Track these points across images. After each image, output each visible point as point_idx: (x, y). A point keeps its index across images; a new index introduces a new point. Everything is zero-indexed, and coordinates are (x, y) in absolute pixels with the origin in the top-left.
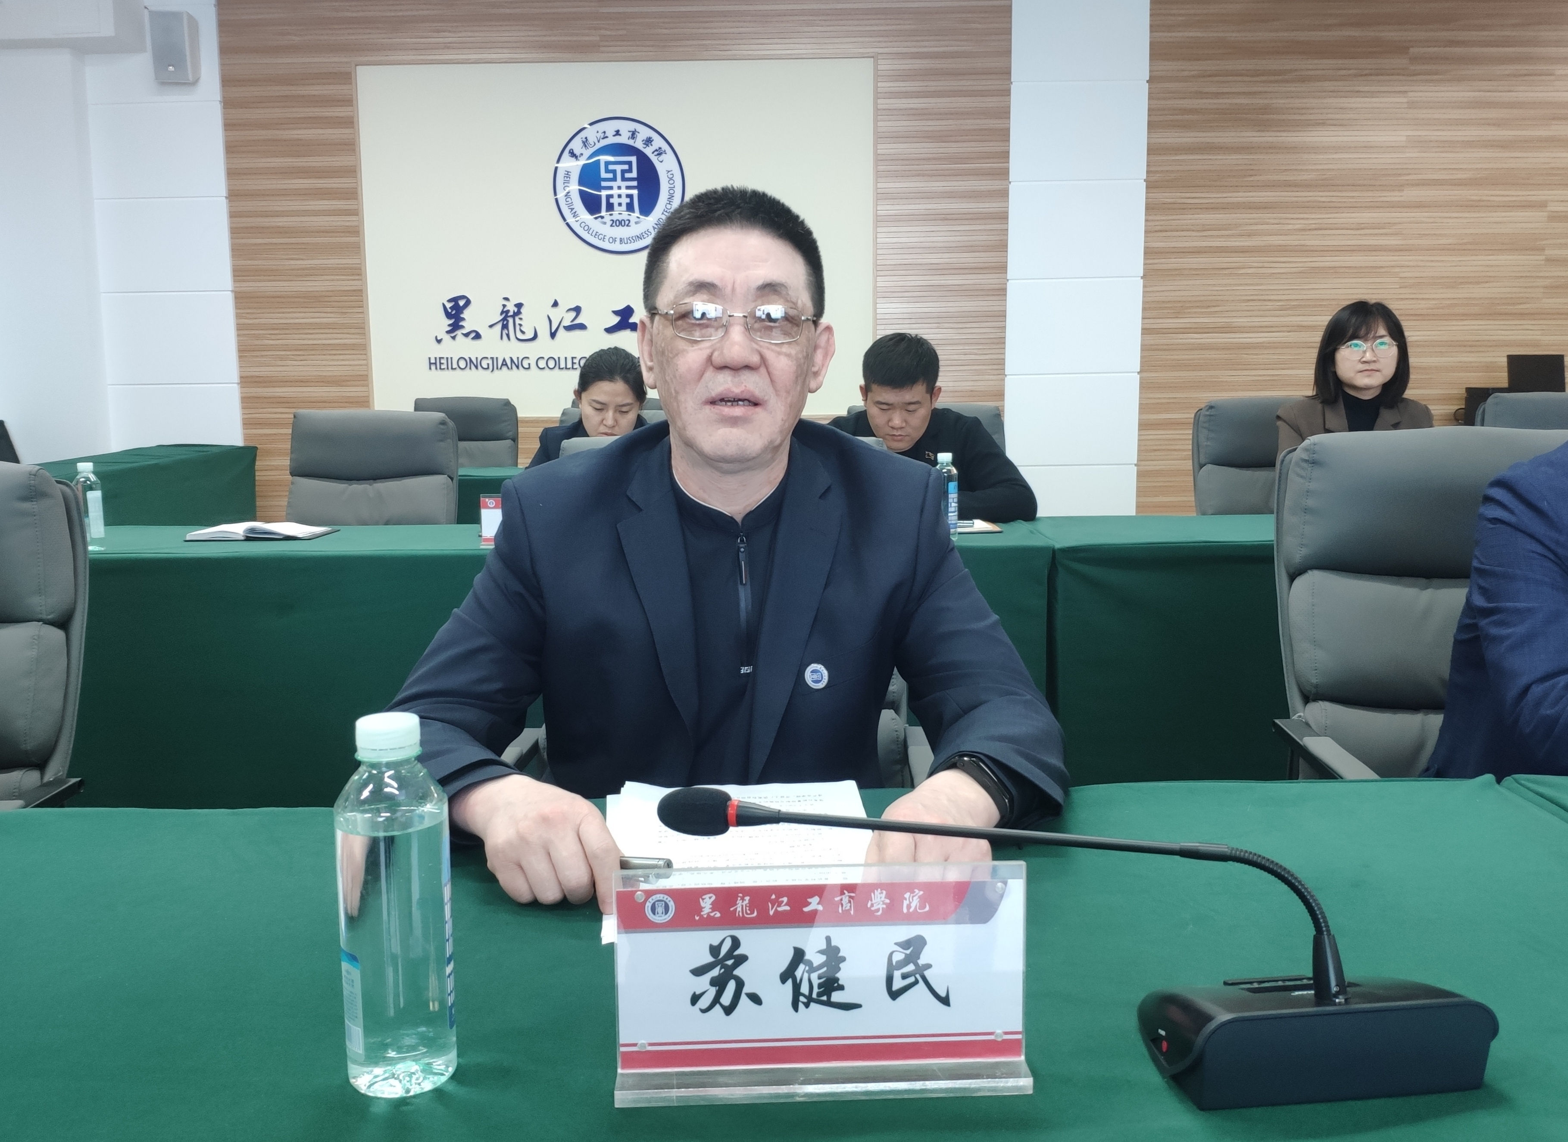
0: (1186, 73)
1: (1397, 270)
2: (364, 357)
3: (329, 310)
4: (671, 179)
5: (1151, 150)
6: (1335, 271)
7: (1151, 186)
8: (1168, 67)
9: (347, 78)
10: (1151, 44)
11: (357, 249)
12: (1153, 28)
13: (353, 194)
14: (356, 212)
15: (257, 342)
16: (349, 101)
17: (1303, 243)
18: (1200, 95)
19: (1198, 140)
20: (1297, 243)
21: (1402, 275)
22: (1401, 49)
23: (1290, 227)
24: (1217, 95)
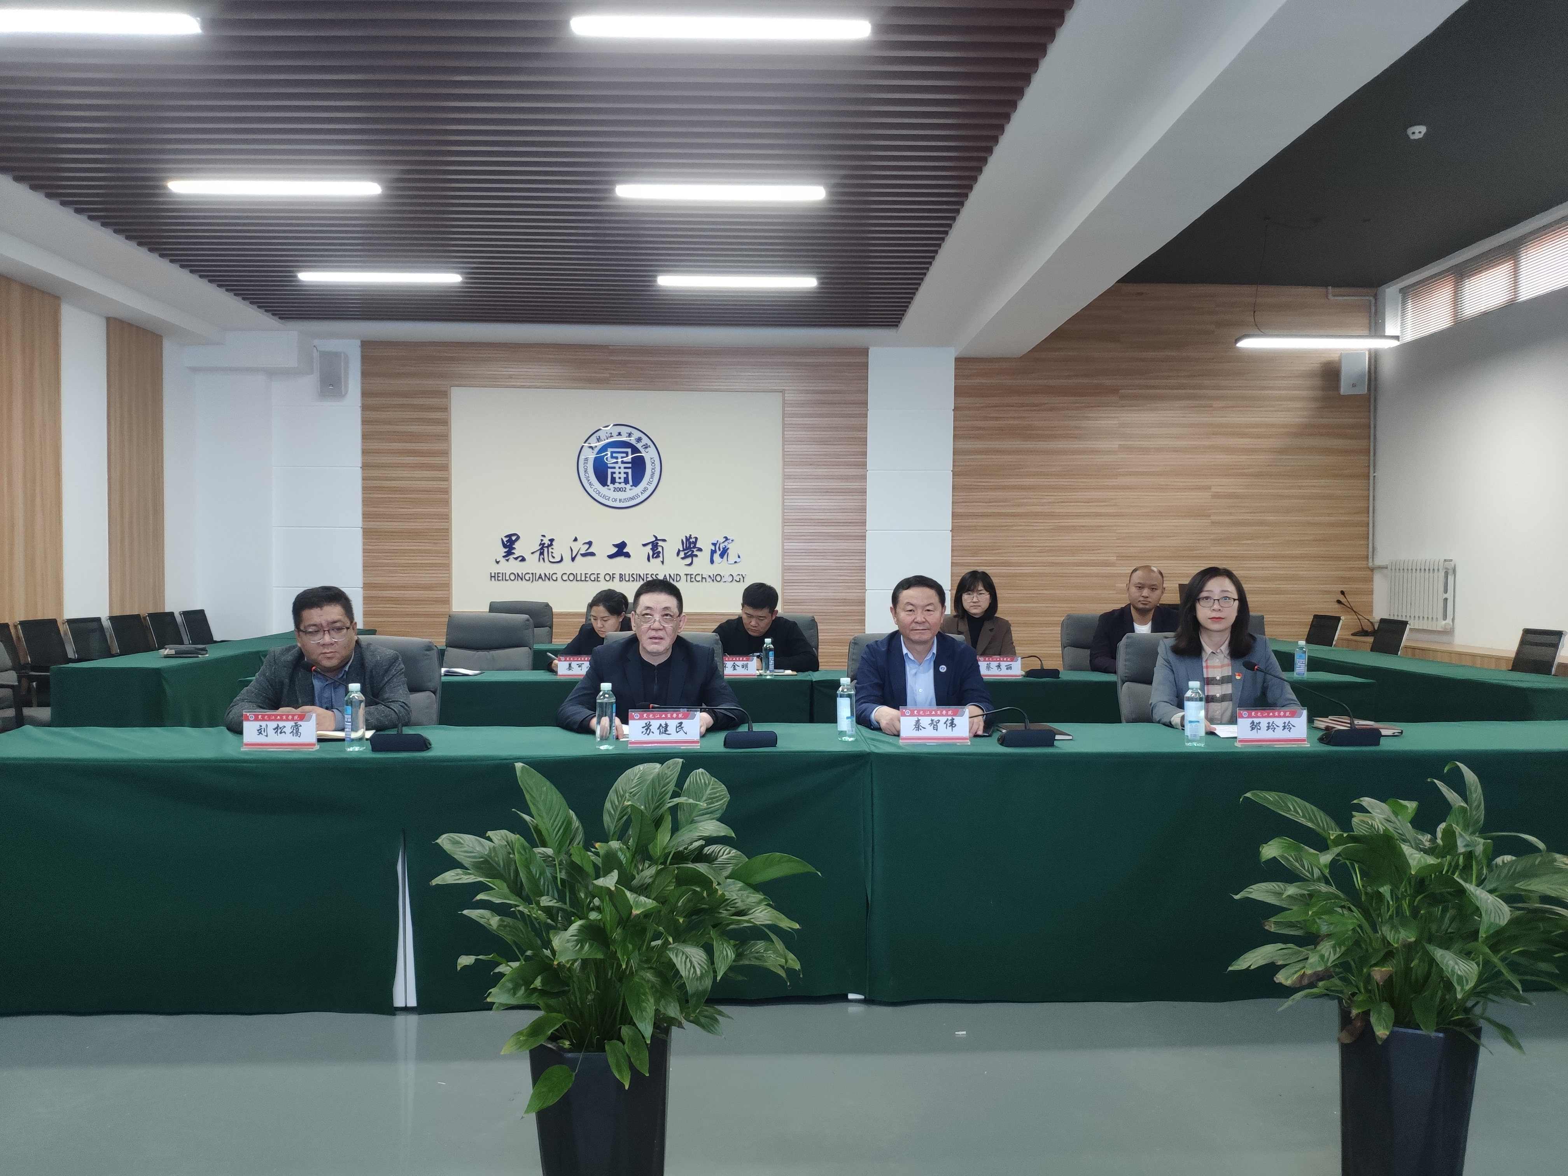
0: (977, 405)
1: (1115, 528)
2: (448, 572)
3: (426, 541)
4: (653, 463)
5: (955, 453)
6: (1073, 529)
7: (955, 474)
8: (966, 401)
9: (445, 394)
10: (955, 387)
11: (447, 503)
12: (957, 377)
13: (445, 468)
14: (447, 479)
15: (376, 561)
16: (446, 409)
17: (1053, 510)
18: (987, 418)
19: (986, 446)
20: (1049, 511)
21: (1119, 531)
22: (1114, 390)
23: (1045, 501)
24: (997, 419)
